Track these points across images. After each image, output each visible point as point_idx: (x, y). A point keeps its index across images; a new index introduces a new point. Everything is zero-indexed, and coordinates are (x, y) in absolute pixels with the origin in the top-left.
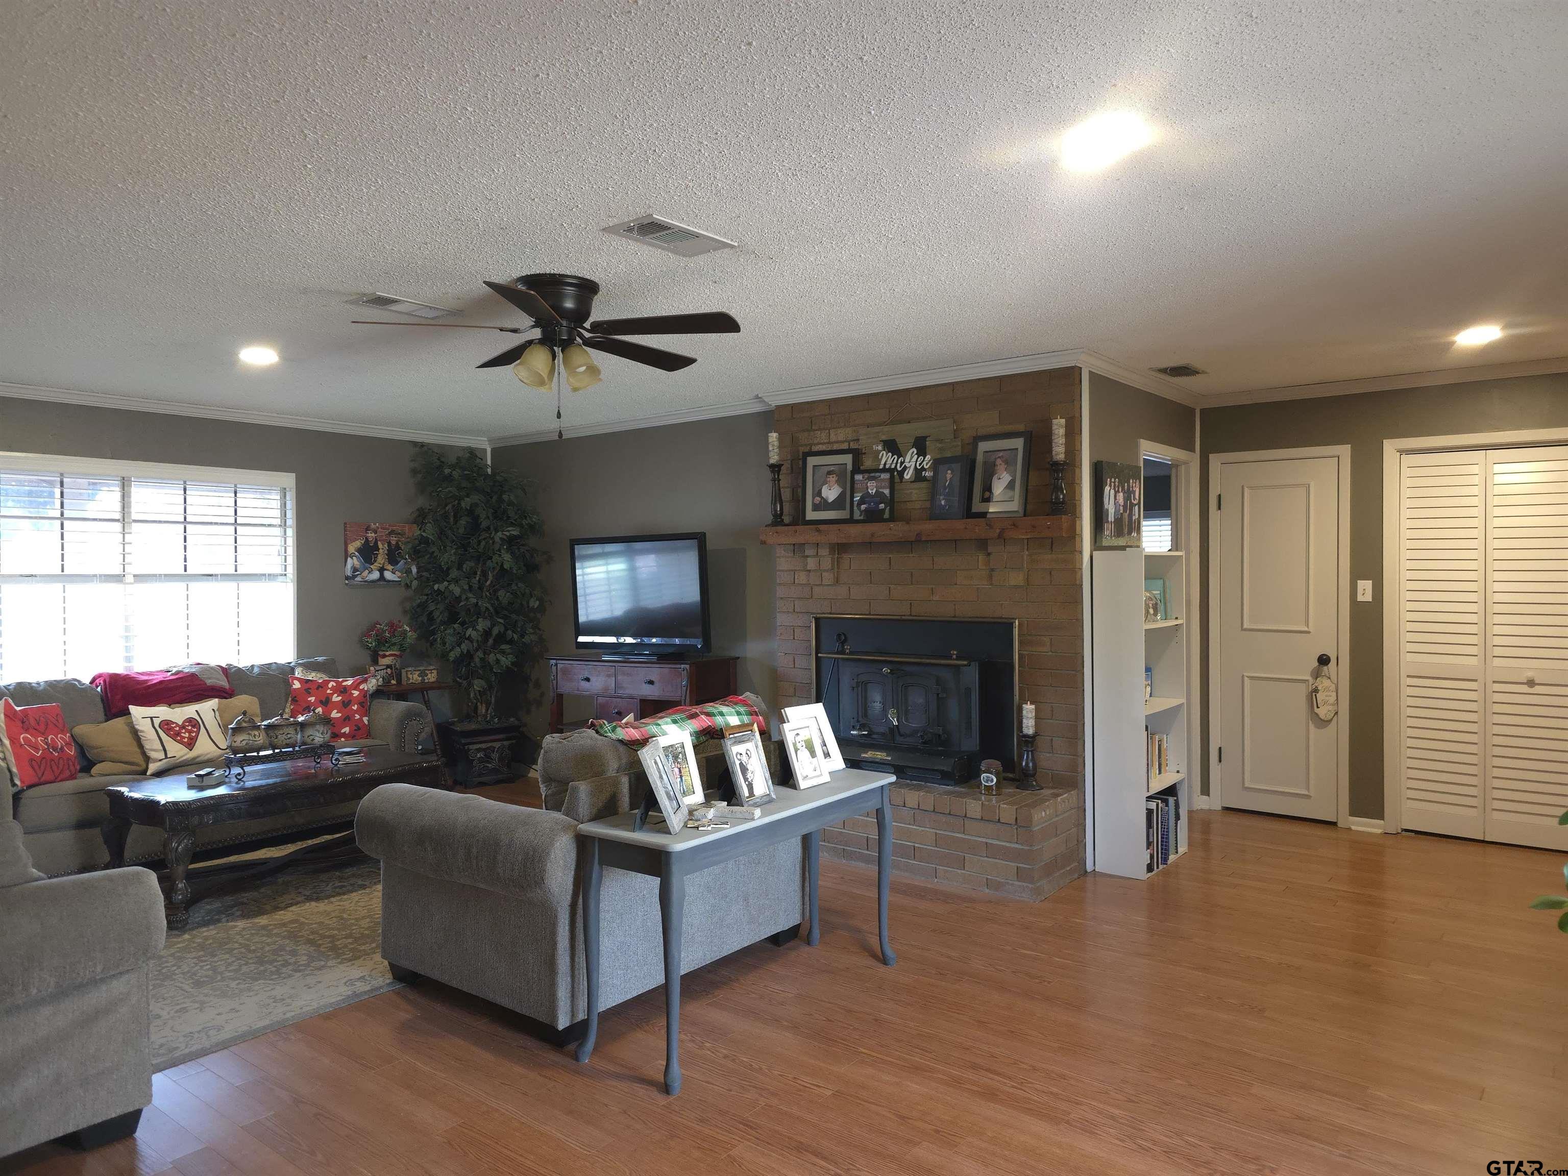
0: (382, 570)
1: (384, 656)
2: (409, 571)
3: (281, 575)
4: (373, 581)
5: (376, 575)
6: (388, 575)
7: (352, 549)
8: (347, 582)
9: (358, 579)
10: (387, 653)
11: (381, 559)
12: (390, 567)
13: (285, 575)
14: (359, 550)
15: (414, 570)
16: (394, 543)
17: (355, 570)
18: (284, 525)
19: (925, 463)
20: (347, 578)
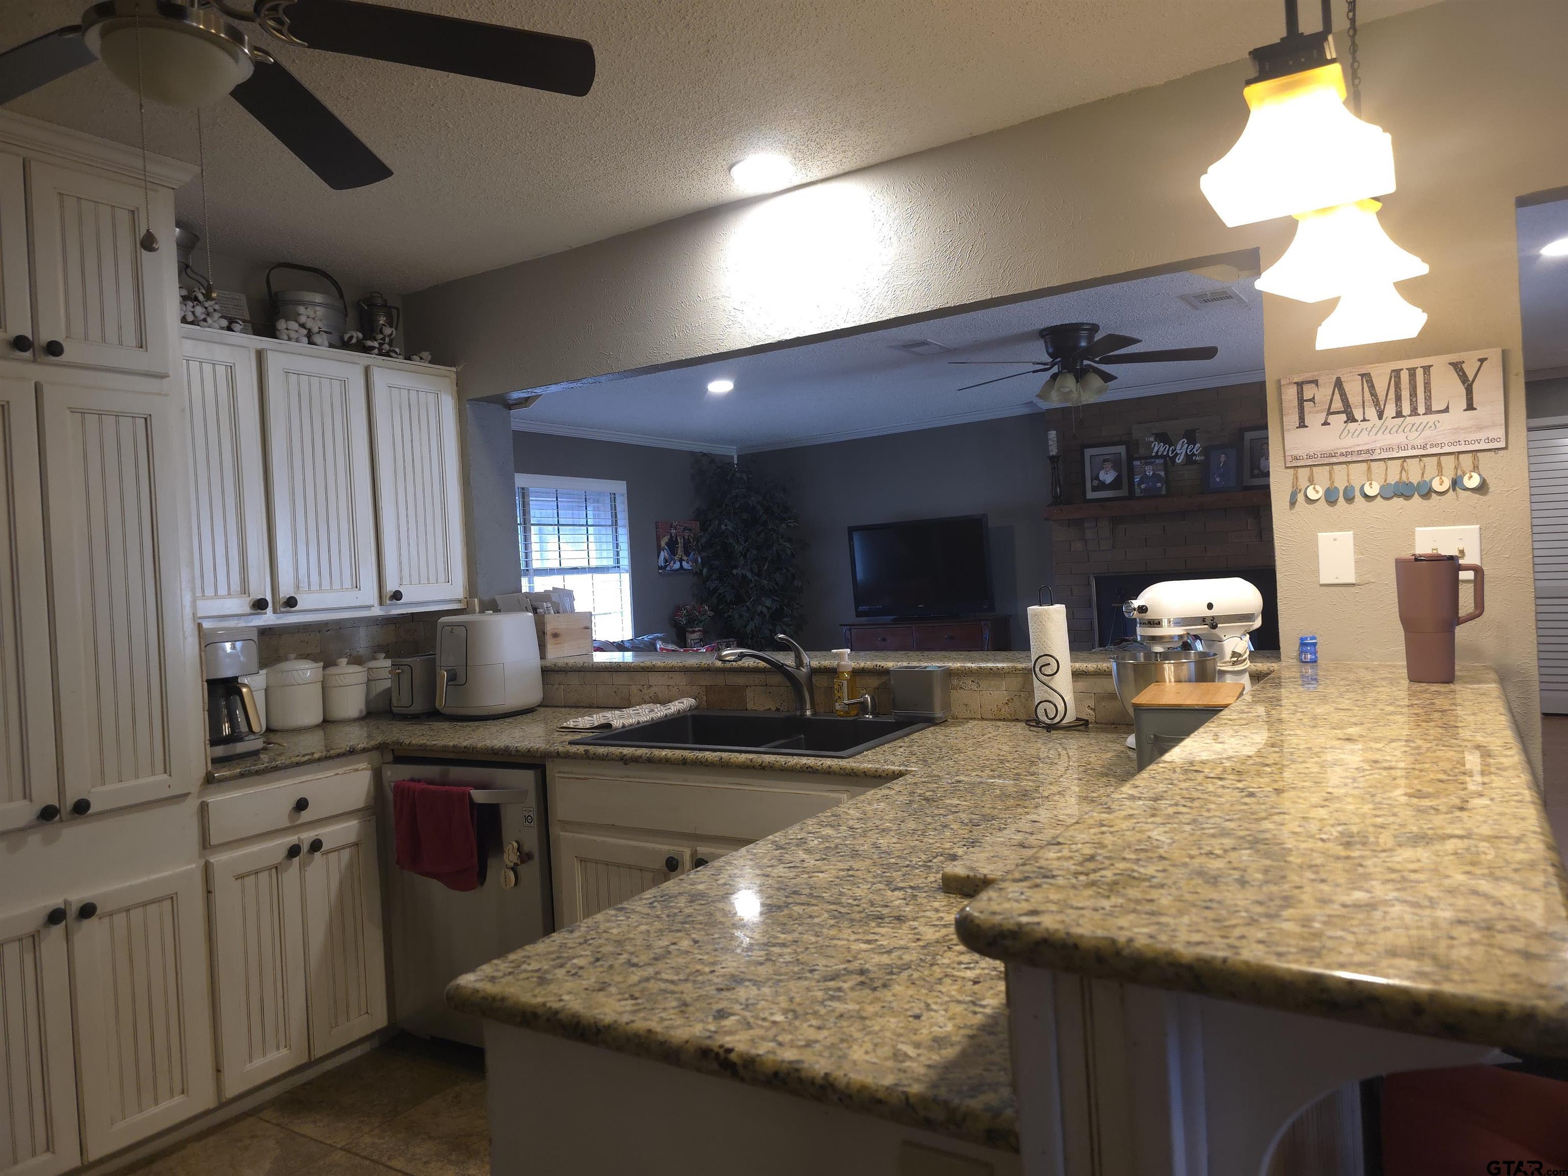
0: (681, 560)
1: (694, 632)
2: (696, 561)
3: (615, 567)
4: (677, 570)
5: (677, 565)
6: (685, 564)
7: (663, 544)
8: (660, 571)
9: (668, 568)
10: (696, 629)
11: (680, 551)
12: (685, 558)
13: (618, 567)
14: (667, 544)
15: (699, 560)
16: (686, 537)
17: (666, 561)
18: (615, 524)
19: (1195, 450)
20: (660, 568)
